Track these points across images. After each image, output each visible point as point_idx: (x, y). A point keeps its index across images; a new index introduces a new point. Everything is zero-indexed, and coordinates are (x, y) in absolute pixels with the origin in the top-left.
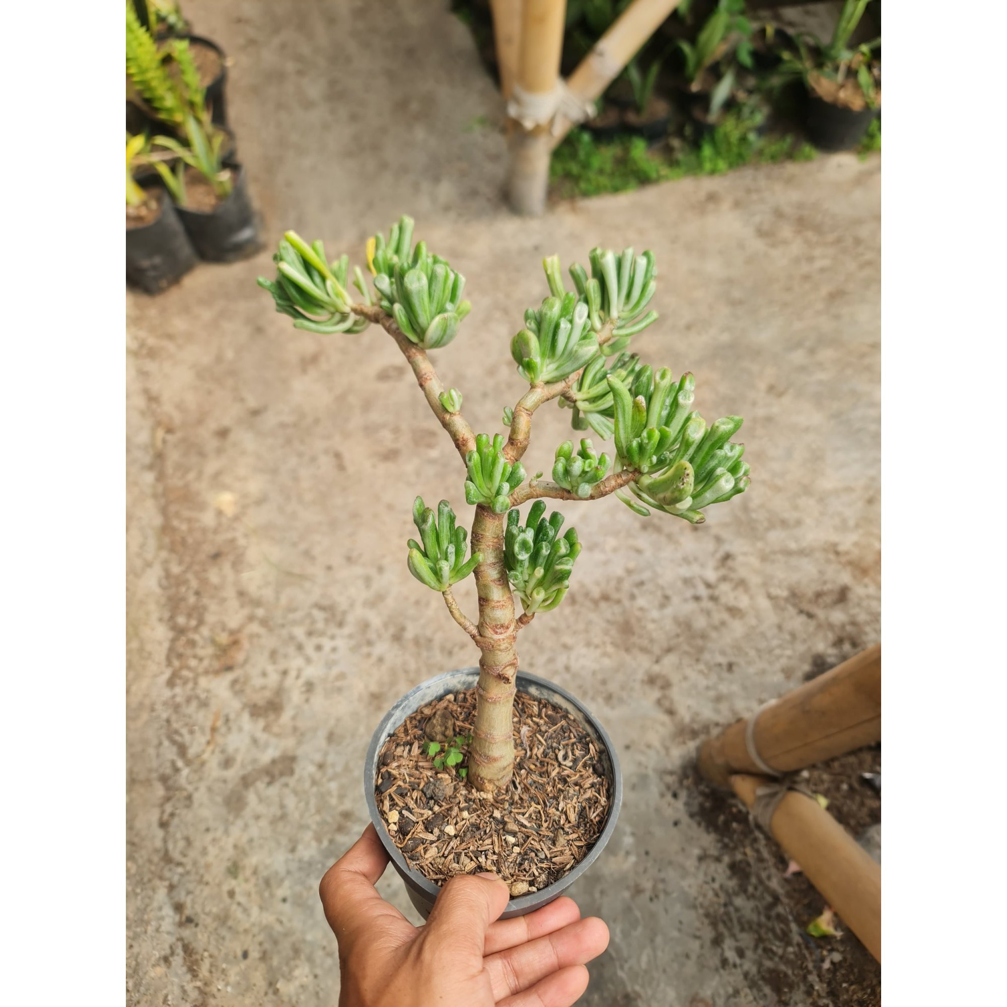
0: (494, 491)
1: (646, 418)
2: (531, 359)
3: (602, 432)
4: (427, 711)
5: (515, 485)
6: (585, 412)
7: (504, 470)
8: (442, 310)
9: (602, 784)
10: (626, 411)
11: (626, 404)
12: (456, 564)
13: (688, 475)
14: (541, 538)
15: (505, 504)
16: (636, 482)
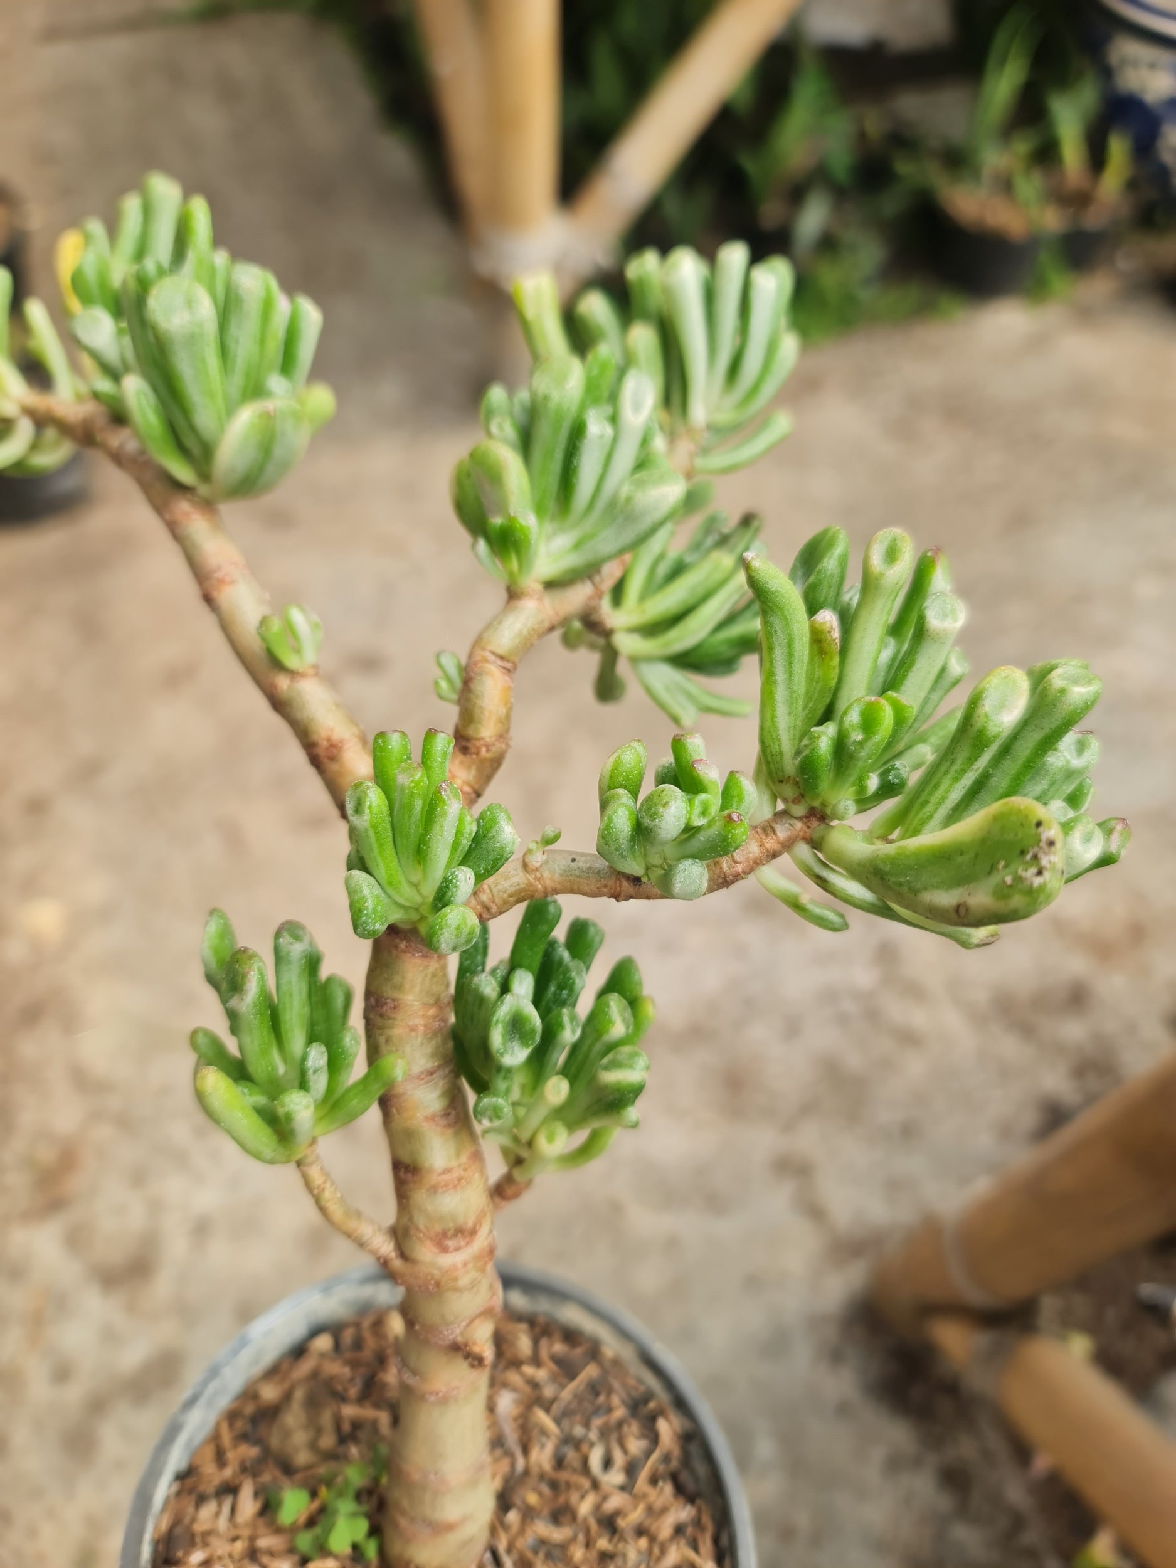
0: (429, 890)
1: (837, 671)
2: (511, 519)
3: (677, 709)
4: (270, 1393)
5: (486, 870)
6: (635, 660)
7: (459, 833)
8: (255, 390)
9: (697, 1523)
10: (796, 654)
11: (796, 632)
12: (330, 1090)
13: (1051, 843)
14: (555, 994)
15: (466, 930)
16: (816, 844)
